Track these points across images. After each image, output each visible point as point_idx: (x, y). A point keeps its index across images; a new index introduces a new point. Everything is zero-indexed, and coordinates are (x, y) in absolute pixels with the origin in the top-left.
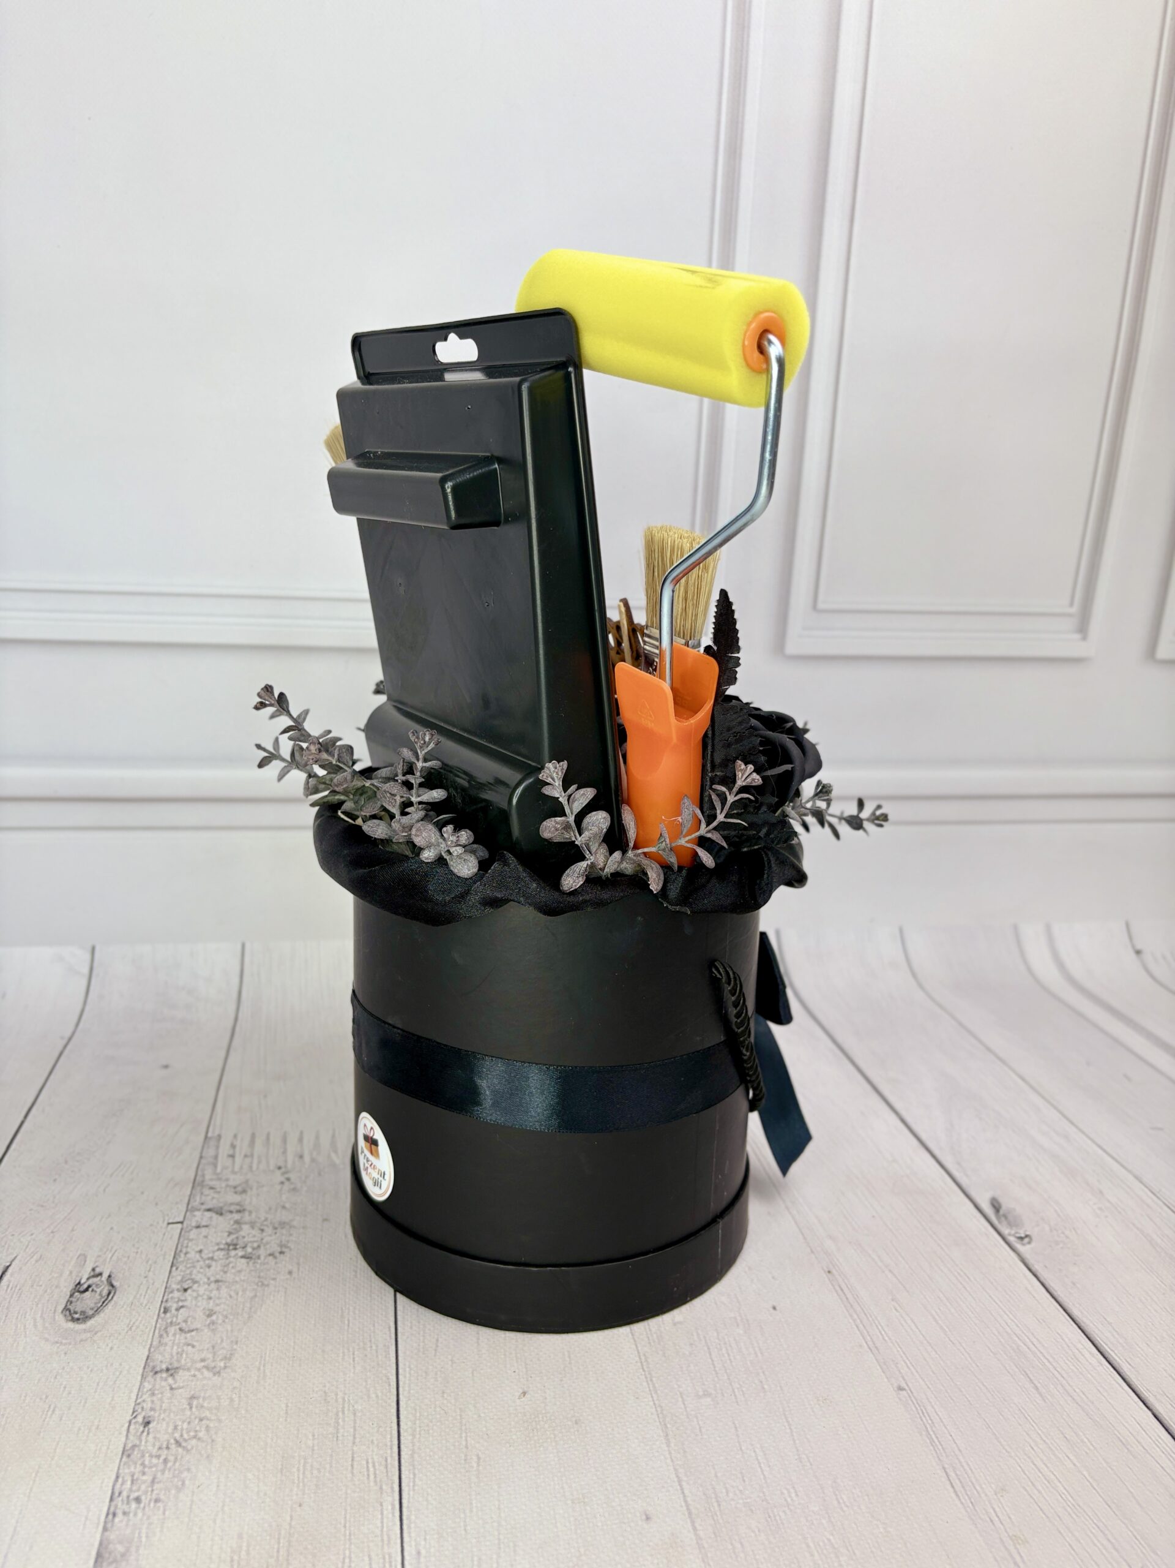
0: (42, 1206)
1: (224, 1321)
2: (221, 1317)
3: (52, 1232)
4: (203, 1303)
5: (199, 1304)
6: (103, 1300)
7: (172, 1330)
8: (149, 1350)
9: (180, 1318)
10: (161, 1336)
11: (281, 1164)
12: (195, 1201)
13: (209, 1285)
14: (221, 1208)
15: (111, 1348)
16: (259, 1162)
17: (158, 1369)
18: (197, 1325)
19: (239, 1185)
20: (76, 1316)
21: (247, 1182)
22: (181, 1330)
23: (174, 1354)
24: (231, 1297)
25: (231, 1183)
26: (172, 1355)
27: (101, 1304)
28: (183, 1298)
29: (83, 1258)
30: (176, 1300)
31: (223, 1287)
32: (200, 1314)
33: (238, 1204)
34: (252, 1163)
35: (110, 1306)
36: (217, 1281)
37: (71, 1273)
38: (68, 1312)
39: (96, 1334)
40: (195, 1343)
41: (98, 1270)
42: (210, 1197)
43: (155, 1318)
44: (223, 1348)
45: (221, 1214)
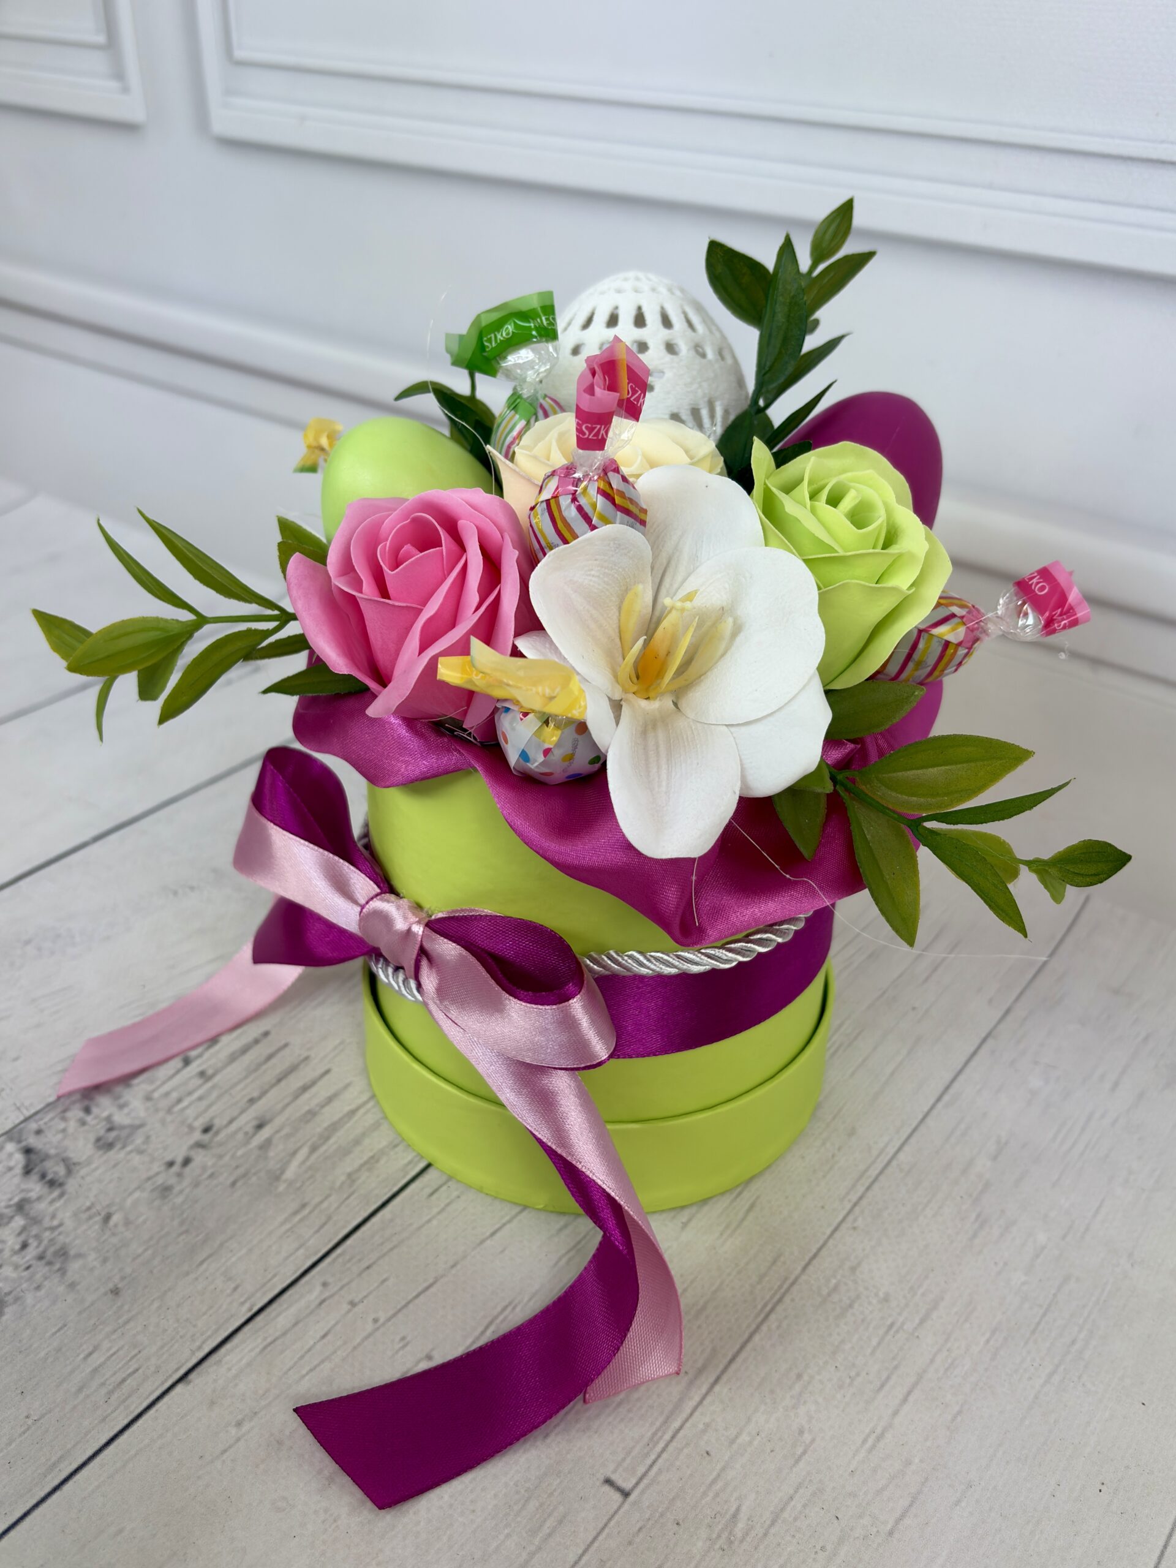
11: (218, 1123)
12: (41, 1119)
14: (47, 1157)
16: (200, 1099)
19: (122, 1127)
21: (135, 1128)
25: (120, 1118)
33: (70, 1167)
34: (190, 1093)
42: (62, 1125)
45: (27, 1171)
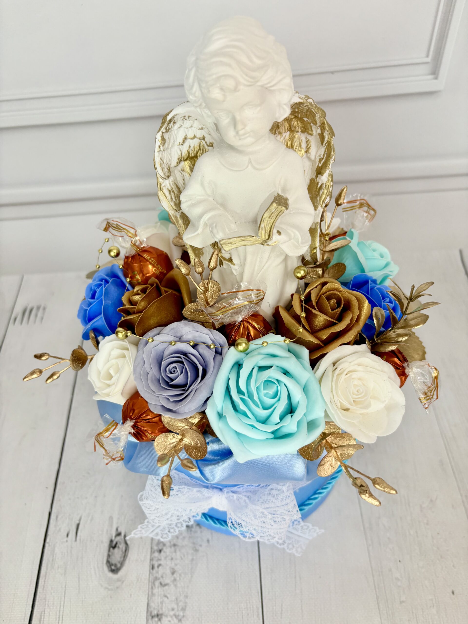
0: (89, 473)
1: (180, 579)
2: (178, 575)
3: (96, 497)
4: (169, 562)
5: (168, 563)
6: (123, 555)
7: (157, 583)
8: (148, 599)
9: (160, 573)
10: (152, 588)
13: (171, 547)
15: (131, 595)
17: (153, 614)
18: (167, 580)
20: (113, 567)
22: (161, 584)
23: (159, 603)
24: (182, 559)
26: (158, 603)
27: (122, 559)
28: (160, 558)
29: (111, 518)
30: (157, 559)
31: (178, 550)
32: (168, 572)
35: (127, 562)
36: (175, 545)
37: (107, 531)
38: (109, 565)
39: (123, 582)
40: (168, 596)
41: (119, 530)
43: (148, 572)
44: (181, 601)
